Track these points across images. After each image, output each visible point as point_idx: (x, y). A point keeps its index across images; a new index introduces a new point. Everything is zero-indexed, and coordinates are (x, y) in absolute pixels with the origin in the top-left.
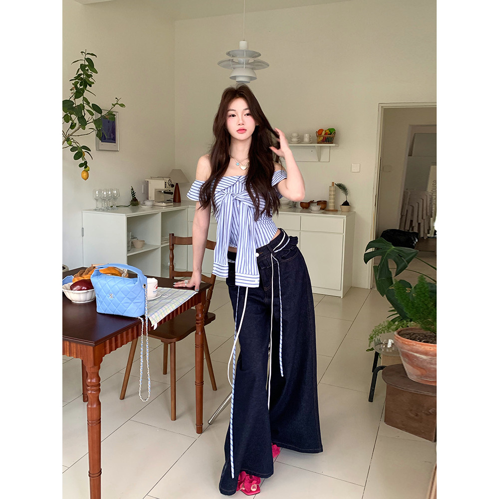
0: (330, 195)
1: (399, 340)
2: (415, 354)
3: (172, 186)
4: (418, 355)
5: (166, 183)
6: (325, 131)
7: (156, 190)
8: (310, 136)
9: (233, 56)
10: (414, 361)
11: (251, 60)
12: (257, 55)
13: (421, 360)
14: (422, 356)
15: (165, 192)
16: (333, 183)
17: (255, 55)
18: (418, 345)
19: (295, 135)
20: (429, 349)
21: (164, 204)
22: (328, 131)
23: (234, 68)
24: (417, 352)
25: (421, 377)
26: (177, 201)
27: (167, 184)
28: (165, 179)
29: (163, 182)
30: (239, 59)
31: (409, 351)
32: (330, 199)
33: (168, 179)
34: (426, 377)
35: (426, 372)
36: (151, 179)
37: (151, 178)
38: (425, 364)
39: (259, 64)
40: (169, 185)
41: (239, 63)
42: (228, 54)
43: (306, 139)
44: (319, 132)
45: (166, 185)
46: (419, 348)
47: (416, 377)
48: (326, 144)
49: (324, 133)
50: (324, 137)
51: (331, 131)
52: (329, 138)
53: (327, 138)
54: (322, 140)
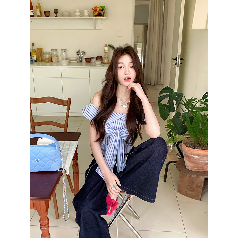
0: (105, 53)
1: (186, 148)
2: (193, 156)
4: (194, 156)
8: (89, 11)
10: (191, 159)
13: (195, 159)
14: (196, 157)
16: (106, 44)
18: (195, 151)
19: (77, 10)
20: (200, 153)
24: (194, 155)
25: (194, 168)
31: (190, 154)
32: (105, 55)
34: (196, 167)
35: (197, 165)
38: (197, 161)
43: (86, 13)
44: (95, 9)
46: (195, 152)
47: (190, 168)
48: (100, 17)
49: (98, 9)
50: (98, 12)
51: (103, 8)
52: (102, 13)
53: (101, 13)
54: (97, 14)
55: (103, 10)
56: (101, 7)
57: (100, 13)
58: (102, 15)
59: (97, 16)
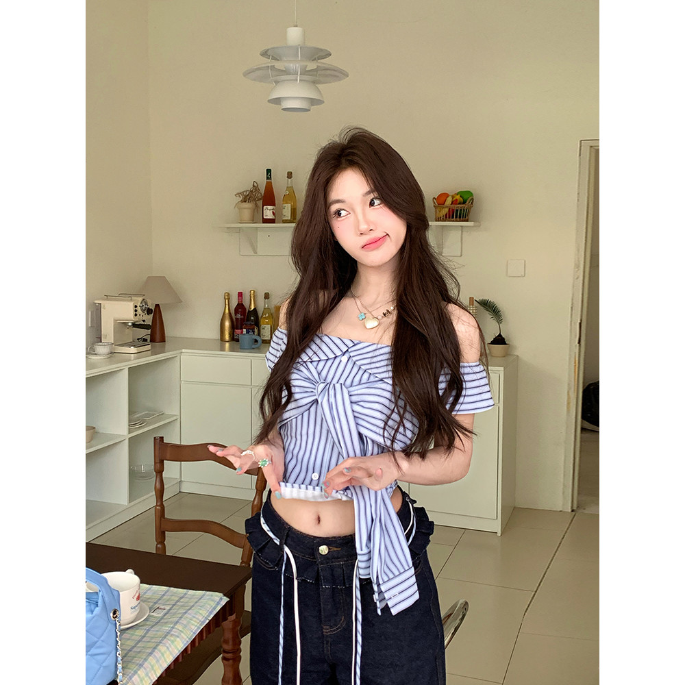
3: (149, 311)
5: (136, 307)
6: (453, 197)
7: (115, 320)
9: (274, 59)
11: (312, 66)
12: (323, 54)
15: (134, 325)
16: (471, 299)
17: (319, 54)
21: (133, 350)
22: (458, 197)
23: (277, 82)
26: (158, 339)
27: (138, 308)
28: (133, 298)
29: (130, 305)
30: (286, 64)
33: (140, 299)
36: (107, 299)
37: (107, 297)
39: (329, 72)
40: (143, 311)
41: (286, 72)
42: (265, 54)
44: (440, 200)
45: (136, 311)
48: (453, 221)
49: (449, 200)
50: (450, 209)
51: (465, 197)
52: (461, 210)
53: (457, 210)
54: (446, 215)
55: (464, 203)
56: (461, 194)
57: (453, 210)
58: (460, 217)
59: (446, 218)
